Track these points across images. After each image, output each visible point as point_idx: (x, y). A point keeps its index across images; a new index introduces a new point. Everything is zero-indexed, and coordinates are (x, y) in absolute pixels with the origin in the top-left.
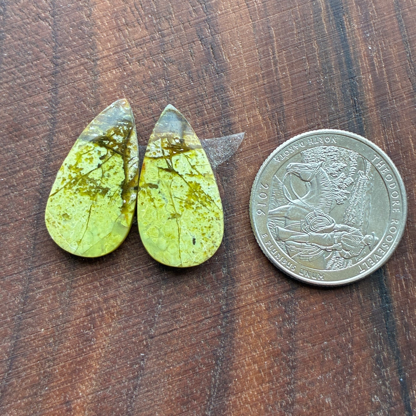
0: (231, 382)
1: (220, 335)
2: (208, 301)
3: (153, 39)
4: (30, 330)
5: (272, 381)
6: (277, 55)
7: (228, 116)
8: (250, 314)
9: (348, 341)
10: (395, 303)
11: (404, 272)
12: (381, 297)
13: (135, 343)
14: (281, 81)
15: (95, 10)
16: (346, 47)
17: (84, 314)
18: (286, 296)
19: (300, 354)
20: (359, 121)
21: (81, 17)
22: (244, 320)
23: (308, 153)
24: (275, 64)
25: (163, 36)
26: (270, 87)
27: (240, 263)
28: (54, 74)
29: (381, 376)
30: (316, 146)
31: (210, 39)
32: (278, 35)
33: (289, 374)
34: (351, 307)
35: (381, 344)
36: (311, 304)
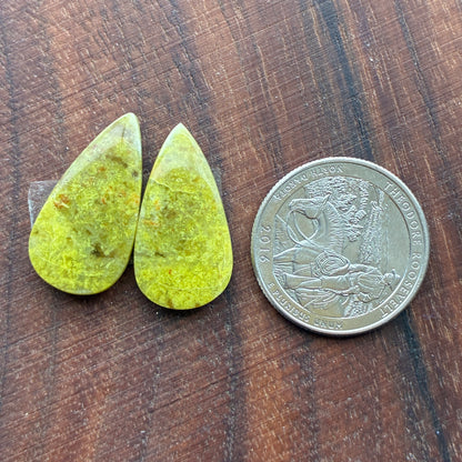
0: (246, 453)
1: (229, 401)
2: (211, 364)
3: (123, 70)
4: (12, 415)
5: (292, 448)
6: (266, 77)
7: (217, 152)
8: (261, 374)
9: (374, 394)
10: (424, 347)
11: (431, 311)
12: (408, 341)
13: (133, 419)
14: (274, 106)
15: (53, 43)
16: (344, 61)
17: (72, 392)
18: (300, 350)
19: (321, 414)
20: (366, 145)
21: (38, 53)
22: (256, 382)
23: (312, 187)
24: (266, 88)
25: (134, 66)
26: (262, 115)
27: (245, 317)
28: (13, 120)
29: (414, 431)
30: (320, 177)
31: (189, 64)
32: (265, 53)
33: (311, 438)
34: (375, 356)
35: (411, 395)
36: (330, 357)
